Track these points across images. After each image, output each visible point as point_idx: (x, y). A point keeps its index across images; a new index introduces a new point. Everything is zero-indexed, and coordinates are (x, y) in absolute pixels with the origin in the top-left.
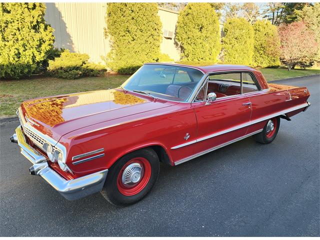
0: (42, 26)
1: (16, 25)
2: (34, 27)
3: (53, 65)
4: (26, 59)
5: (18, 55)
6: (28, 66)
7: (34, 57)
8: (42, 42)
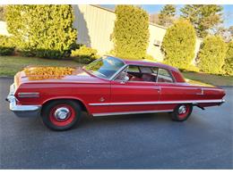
0: (70, 29)
1: (54, 27)
2: (65, 29)
3: (74, 53)
4: (58, 47)
5: (53, 44)
6: (59, 52)
7: (62, 47)
8: (68, 38)
